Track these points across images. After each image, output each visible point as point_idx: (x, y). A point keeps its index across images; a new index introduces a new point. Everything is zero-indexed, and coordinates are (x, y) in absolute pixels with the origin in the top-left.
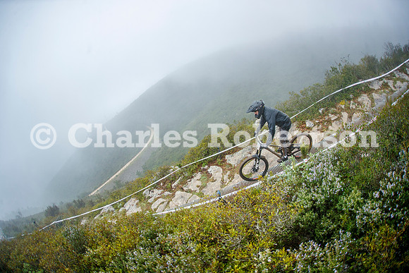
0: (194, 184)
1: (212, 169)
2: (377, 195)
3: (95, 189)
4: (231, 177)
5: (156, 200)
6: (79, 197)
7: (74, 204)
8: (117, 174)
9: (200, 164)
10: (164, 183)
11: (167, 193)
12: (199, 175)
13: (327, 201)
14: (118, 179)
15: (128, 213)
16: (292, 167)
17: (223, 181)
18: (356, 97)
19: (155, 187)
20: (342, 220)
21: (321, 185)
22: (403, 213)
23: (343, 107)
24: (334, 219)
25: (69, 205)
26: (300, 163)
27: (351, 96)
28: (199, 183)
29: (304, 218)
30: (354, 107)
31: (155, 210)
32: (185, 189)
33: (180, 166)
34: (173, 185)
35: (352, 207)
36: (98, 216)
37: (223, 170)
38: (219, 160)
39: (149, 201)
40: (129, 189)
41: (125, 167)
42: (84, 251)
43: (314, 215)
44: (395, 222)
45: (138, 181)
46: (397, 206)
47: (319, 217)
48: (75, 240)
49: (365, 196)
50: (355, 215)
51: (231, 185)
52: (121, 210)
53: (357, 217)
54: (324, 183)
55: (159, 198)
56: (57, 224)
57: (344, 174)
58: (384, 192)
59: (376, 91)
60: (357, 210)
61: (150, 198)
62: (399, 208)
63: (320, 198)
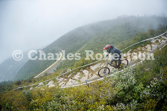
0: (77, 77)
2: (149, 87)
4: (92, 75)
9: (80, 69)
12: (79, 73)
14: (46, 72)
15: (49, 87)
19: (61, 77)
20: (135, 95)
22: (159, 94)
23: (139, 49)
24: (132, 95)
26: (120, 71)
27: (143, 45)
29: (119, 94)
30: (144, 50)
31: (60, 86)
32: (73, 78)
34: (68, 77)
36: (37, 87)
37: (89, 72)
38: (87, 68)
39: (58, 82)
40: (50, 77)
41: (49, 67)
45: (54, 74)
46: (157, 91)
48: (27, 96)
50: (140, 94)
51: (92, 78)
54: (128, 80)
55: (62, 81)
56: (20, 89)
57: (137, 77)
58: (152, 86)
59: (153, 44)
63: (127, 86)
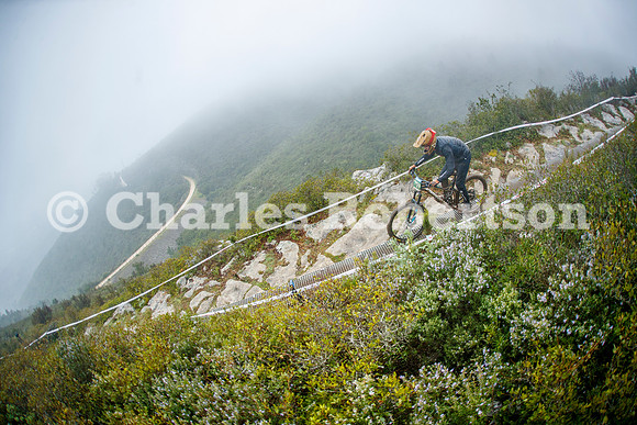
0: (254, 269)
1: (284, 246)
2: (543, 298)
3: (105, 277)
4: (313, 259)
5: (196, 293)
6: (80, 290)
7: (73, 302)
8: (138, 252)
9: (264, 238)
10: (209, 267)
11: (213, 283)
12: (262, 255)
13: (463, 302)
14: (139, 261)
15: (155, 316)
16: (407, 248)
17: (299, 264)
18: (515, 146)
20: (486, 333)
21: (453, 276)
22: (586, 328)
23: (494, 159)
24: (475, 331)
25: (66, 304)
26: (421, 241)
27: (508, 144)
28: (263, 268)
29: (426, 328)
30: (511, 161)
31: (196, 309)
32: (241, 276)
33: (233, 241)
35: (504, 314)
36: (109, 320)
37: (300, 247)
38: (294, 233)
39: (186, 295)
40: (155, 276)
41: (150, 240)
42: (89, 378)
43: (443, 324)
44: (575, 341)
45: (169, 264)
46: (577, 317)
48: (75, 361)
49: (524, 298)
50: (509, 326)
51: (312, 271)
52: (143, 311)
53: (512, 329)
54: (458, 275)
55: (201, 290)
57: (490, 262)
58: (556, 295)
59: (549, 141)
60: (512, 318)
62: (581, 320)
63: (453, 298)
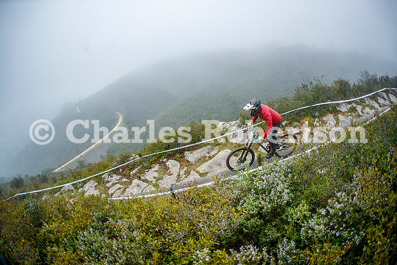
0: (151, 175)
1: (171, 163)
2: (323, 212)
3: (59, 166)
4: (187, 173)
5: (113, 185)
6: (43, 172)
7: (38, 178)
8: (82, 154)
9: (160, 157)
10: (123, 170)
11: (124, 180)
12: (157, 167)
13: (274, 210)
14: (81, 159)
15: (86, 195)
16: (245, 173)
17: (179, 175)
18: (321, 115)
19: (115, 172)
20: (286, 230)
21: (269, 193)
22: (349, 233)
23: (307, 123)
24: (279, 228)
25: (33, 179)
26: (255, 170)
27: (317, 114)
28: (156, 175)
29: (249, 223)
30: (318, 125)
31: (112, 195)
32: (142, 178)
33: (140, 156)
34: (131, 173)
35: (298, 220)
36: (58, 193)
37: (181, 165)
38: (178, 155)
39: (107, 185)
40: (90, 170)
41: (90, 148)
42: (40, 225)
43: (259, 222)
44: (341, 240)
45: (99, 164)
46: (344, 225)
47: (265, 224)
48: (33, 213)
49: (313, 211)
50: (301, 227)
51: (186, 180)
52: (80, 190)
53: (303, 229)
54: (272, 193)
55: (117, 183)
56: (20, 197)
57: (295, 187)
58: (332, 211)
60: (303, 223)
61: (108, 182)
62: (346, 228)
63: (267, 207)
